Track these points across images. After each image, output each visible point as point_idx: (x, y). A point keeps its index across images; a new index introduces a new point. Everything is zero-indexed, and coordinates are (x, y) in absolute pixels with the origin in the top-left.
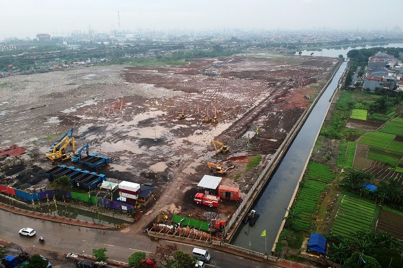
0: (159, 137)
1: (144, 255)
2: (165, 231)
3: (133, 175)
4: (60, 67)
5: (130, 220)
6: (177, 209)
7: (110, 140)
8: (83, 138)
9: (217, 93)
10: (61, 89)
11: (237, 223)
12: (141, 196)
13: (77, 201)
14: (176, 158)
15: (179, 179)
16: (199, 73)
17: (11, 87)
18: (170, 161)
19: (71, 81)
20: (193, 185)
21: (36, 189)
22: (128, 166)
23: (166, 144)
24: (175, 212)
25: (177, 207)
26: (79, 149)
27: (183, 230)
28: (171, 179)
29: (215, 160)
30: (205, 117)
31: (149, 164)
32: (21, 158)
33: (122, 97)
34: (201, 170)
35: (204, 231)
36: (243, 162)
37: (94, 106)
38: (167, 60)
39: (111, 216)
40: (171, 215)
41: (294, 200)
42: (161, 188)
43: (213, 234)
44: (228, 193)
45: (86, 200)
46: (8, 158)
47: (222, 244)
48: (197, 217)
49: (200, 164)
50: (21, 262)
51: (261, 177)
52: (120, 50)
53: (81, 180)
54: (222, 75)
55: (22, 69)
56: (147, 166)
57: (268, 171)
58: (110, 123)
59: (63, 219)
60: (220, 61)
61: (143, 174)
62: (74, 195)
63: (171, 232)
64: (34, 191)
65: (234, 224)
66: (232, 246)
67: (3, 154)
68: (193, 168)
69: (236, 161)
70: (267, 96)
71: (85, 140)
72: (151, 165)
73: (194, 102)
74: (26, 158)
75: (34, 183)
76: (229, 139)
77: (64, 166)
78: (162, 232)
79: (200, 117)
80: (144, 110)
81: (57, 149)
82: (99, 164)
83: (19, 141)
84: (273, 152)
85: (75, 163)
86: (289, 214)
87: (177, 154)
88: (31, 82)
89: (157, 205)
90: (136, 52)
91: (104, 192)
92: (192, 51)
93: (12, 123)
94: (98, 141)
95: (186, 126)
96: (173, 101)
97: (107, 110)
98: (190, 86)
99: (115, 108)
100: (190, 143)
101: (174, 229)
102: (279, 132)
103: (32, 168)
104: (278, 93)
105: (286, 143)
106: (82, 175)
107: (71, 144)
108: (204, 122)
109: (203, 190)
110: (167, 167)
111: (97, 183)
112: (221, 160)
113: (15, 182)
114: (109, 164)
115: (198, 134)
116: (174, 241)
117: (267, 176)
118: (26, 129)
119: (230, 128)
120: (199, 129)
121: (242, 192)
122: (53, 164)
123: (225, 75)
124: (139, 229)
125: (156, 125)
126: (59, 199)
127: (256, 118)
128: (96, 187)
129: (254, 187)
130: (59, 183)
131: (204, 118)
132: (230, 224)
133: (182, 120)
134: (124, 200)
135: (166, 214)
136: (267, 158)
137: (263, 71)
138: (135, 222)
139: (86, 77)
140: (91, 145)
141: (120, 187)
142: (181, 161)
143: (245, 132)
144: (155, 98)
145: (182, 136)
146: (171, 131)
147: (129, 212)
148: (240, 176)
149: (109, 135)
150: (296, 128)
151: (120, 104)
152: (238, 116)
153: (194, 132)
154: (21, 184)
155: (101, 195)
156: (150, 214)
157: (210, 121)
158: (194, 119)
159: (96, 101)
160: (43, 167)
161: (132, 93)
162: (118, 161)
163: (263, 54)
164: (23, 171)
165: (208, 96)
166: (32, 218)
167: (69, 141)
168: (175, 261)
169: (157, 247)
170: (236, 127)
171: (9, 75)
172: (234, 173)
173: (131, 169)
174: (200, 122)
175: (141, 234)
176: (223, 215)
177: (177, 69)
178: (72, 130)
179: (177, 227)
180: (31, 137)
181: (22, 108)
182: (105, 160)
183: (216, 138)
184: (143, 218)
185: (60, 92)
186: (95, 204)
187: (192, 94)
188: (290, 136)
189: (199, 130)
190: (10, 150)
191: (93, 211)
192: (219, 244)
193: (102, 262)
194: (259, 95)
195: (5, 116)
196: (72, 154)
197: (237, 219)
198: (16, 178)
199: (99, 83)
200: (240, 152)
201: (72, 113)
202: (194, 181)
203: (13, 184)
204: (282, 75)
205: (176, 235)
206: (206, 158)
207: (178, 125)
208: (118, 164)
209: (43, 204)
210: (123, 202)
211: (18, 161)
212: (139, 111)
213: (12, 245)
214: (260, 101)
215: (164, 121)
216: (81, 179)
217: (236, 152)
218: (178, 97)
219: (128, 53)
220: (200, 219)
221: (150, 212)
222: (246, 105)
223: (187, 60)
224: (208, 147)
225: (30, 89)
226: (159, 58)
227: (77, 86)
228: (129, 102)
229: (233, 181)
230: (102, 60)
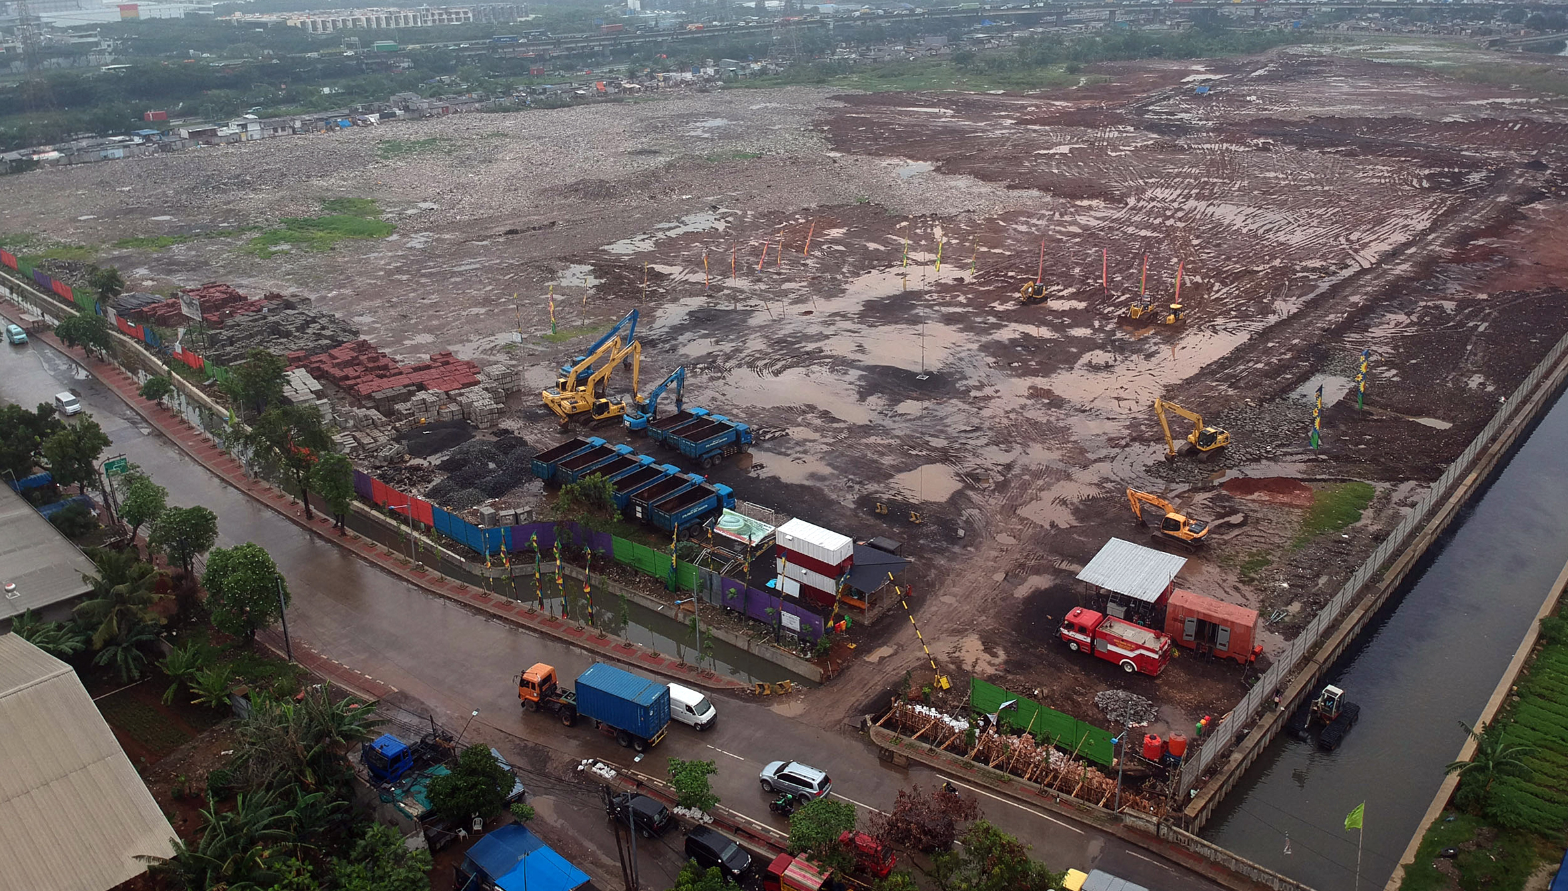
0: (934, 365)
1: (849, 815)
2: (935, 734)
3: (832, 503)
4: (611, 90)
5: (805, 668)
6: (987, 657)
7: (760, 363)
8: (667, 346)
9: (1192, 203)
10: (611, 169)
11: (1237, 756)
12: (856, 586)
13: (629, 572)
14: (995, 457)
15: (1004, 539)
16: (1117, 120)
17: (449, 153)
18: (970, 463)
19: (645, 141)
20: (1058, 572)
21: (502, 513)
22: (816, 465)
23: (964, 395)
24: (978, 669)
25: (988, 649)
26: (652, 387)
27: (1007, 747)
28: (973, 537)
29: (1161, 484)
30: (1132, 299)
31: (892, 466)
32: (463, 399)
33: (813, 205)
34: (1099, 514)
35: (1091, 763)
36: (1284, 504)
37: (713, 233)
38: (996, 69)
39: (742, 644)
40: (962, 677)
41: (1510, 694)
42: (929, 565)
43: (1132, 782)
44: (1207, 627)
45: (662, 572)
46: (421, 395)
47: (1164, 830)
48: (1068, 703)
49: (1093, 492)
50: (427, 765)
51: (1362, 575)
52: (822, 32)
53: (650, 497)
54: (1218, 130)
55: (490, 92)
56: (883, 475)
57: (1398, 553)
58: (766, 300)
59: (580, 631)
60: (1211, 72)
61: (866, 502)
62: (624, 548)
63: (960, 746)
64: (495, 520)
65: (1224, 756)
66: (1209, 848)
67: (407, 381)
68: (1063, 502)
69: (1255, 496)
70: (1420, 227)
71: (670, 356)
72: (900, 470)
73: (1089, 235)
74: (479, 399)
75: (497, 490)
76: (1227, 399)
77: (597, 441)
78: (923, 738)
79: (1107, 299)
80: (888, 259)
81: (581, 380)
82: (718, 447)
83: (462, 342)
84: (1430, 474)
85: (635, 434)
86: (1480, 750)
87: (1003, 438)
88: (514, 137)
89: (911, 631)
90: (880, 37)
91: (724, 551)
92: (1098, 34)
93: (444, 276)
94: (719, 361)
95: (1045, 332)
96: (1004, 229)
97: (756, 252)
98: (1075, 171)
99: (786, 246)
100: (1057, 402)
101: (970, 734)
102: (1463, 390)
103: (496, 439)
104: (1471, 219)
105: (1493, 440)
106: (657, 480)
107: (627, 366)
108: (1123, 321)
109: (1099, 599)
110: (960, 485)
111: (704, 516)
112: (1187, 487)
113: (437, 481)
114: (751, 450)
115: (1093, 368)
116: (968, 782)
117: (1389, 576)
118: (486, 301)
119: (1239, 354)
120: (1102, 347)
121: (1272, 627)
122: (565, 430)
123: (1229, 131)
124: (839, 713)
125: (928, 318)
126: (573, 556)
127: (1360, 318)
128: (700, 528)
129: (1326, 617)
130: (576, 501)
131: (1125, 304)
132: (1208, 752)
133: (1032, 307)
134: (793, 589)
135: (944, 672)
136: (1395, 497)
137: (1406, 121)
138: (826, 680)
139: (698, 129)
140: (695, 375)
141: (779, 542)
142: (1017, 470)
143: (1304, 377)
144: (934, 216)
145: (1026, 372)
146: (984, 348)
147: (805, 640)
148: (1268, 562)
149: (756, 344)
150: (1547, 375)
151: (802, 231)
152: (1279, 304)
153: (1077, 357)
154: (453, 490)
155: (715, 561)
156: (882, 659)
157: (1150, 319)
158: (1082, 305)
159: (723, 216)
160: (530, 438)
161: (852, 191)
162: (780, 444)
163: (1411, 50)
164: (465, 446)
165: (1149, 213)
166: (479, 611)
167: (622, 353)
168: (966, 862)
169: (902, 795)
170: (1267, 352)
171: (446, 111)
172: (1243, 544)
173: (823, 478)
174: (1106, 318)
175: (843, 732)
176: (1180, 713)
177: (1031, 105)
178: (634, 318)
179: (983, 731)
180: (501, 330)
181: (478, 227)
182: (738, 434)
183: (1170, 392)
184: (857, 672)
185: (606, 178)
186: (688, 593)
187: (1085, 203)
188: (1517, 410)
189: (1098, 352)
190: (428, 367)
191: (680, 616)
192: (1153, 829)
193: (695, 813)
194: (1380, 221)
195: (423, 251)
196: (627, 400)
197: (1240, 738)
198: (438, 467)
199: (737, 154)
200: (1274, 459)
201: (640, 255)
202: (1064, 557)
203: (430, 486)
204: (1495, 143)
205: (976, 758)
206: (1119, 469)
207: (1013, 325)
208: (780, 453)
209: (521, 569)
210: (789, 597)
211: (453, 407)
212: (868, 262)
213: (401, 699)
214: (1385, 247)
215: (961, 305)
216: (653, 493)
217: (1258, 460)
218: (1021, 213)
219: (847, 40)
220: (1080, 716)
221: (885, 651)
222: (1317, 263)
223: (1072, 70)
224: (1134, 425)
225: (508, 163)
226: (962, 59)
227: (661, 160)
228: (835, 226)
229: (1232, 579)
230: (756, 66)
